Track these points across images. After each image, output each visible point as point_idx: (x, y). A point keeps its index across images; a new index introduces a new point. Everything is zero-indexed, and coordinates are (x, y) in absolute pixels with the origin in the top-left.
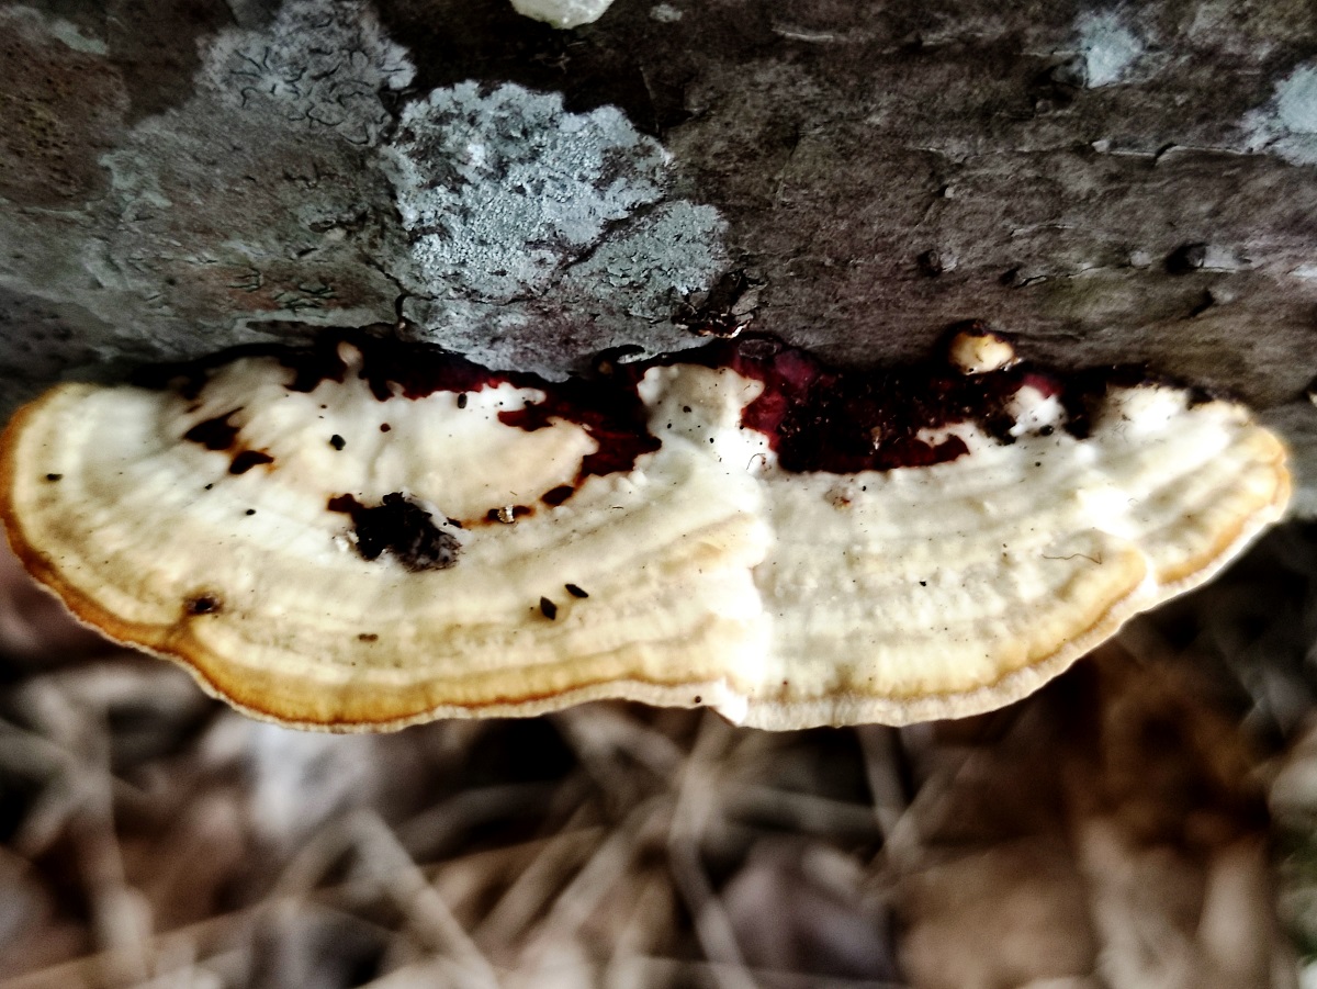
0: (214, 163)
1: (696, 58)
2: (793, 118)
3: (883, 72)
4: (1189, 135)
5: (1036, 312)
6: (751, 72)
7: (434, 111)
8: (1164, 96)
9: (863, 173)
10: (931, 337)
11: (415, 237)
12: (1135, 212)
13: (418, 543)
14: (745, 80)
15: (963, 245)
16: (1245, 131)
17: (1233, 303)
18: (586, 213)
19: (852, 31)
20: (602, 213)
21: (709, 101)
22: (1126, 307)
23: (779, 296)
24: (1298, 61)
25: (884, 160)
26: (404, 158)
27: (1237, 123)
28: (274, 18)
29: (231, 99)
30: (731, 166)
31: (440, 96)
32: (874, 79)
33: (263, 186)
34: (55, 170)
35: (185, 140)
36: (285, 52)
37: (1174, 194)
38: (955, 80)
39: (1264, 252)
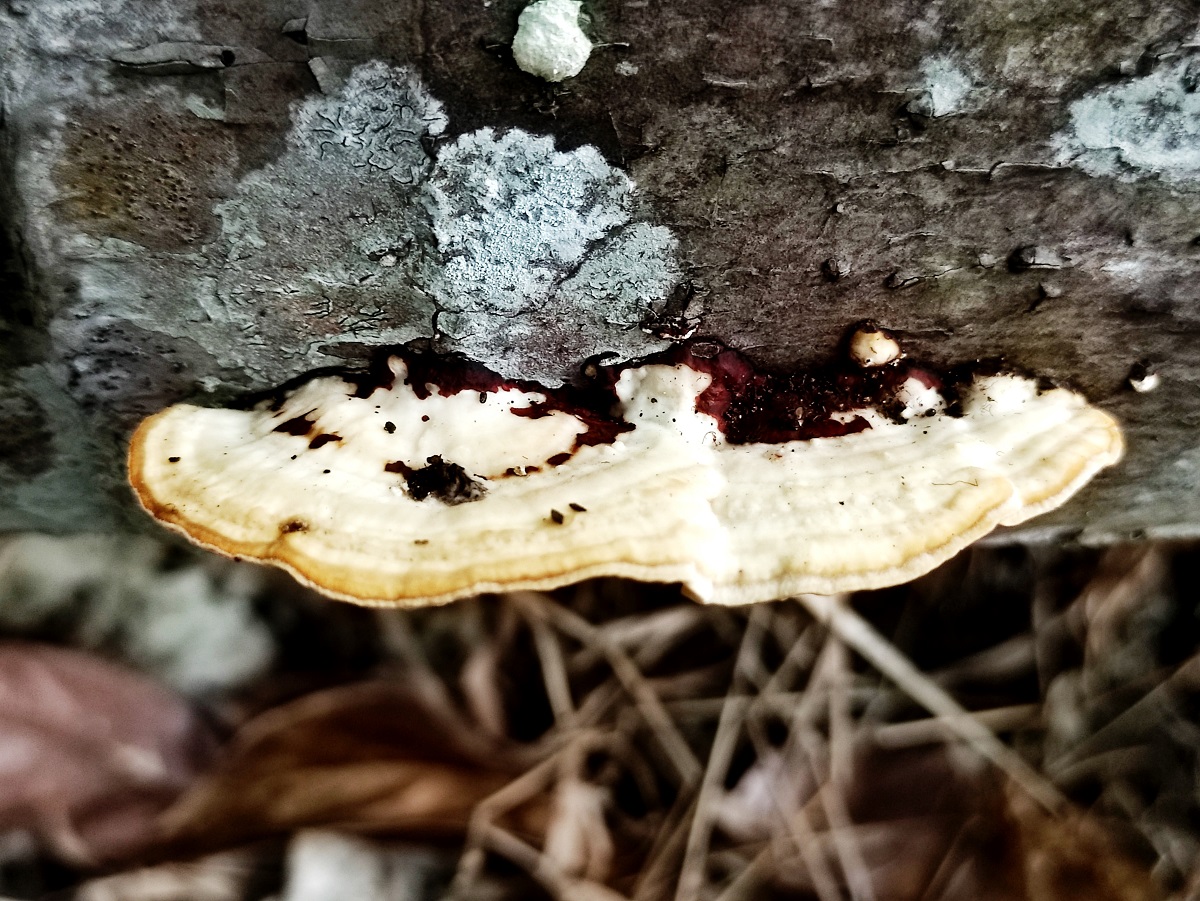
0: (298, 207)
1: (648, 104)
2: (721, 151)
3: (784, 112)
4: (1013, 154)
5: (913, 312)
6: (690, 115)
7: (461, 152)
8: (991, 123)
9: (776, 195)
10: (836, 338)
11: (447, 258)
12: (979, 220)
13: (454, 488)
14: (686, 121)
15: (853, 254)
16: (1053, 149)
17: (1060, 297)
18: (573, 234)
19: (761, 79)
20: (585, 234)
21: (660, 138)
22: (981, 304)
23: (719, 304)
24: (1086, 91)
25: (791, 183)
26: (439, 191)
27: (1047, 143)
28: (346, 84)
29: (314, 151)
30: (678, 193)
31: (465, 139)
32: (779, 117)
33: (334, 224)
34: (180, 220)
35: (278, 189)
36: (354, 111)
37: (1006, 204)
38: (838, 116)
39: (1080, 251)
